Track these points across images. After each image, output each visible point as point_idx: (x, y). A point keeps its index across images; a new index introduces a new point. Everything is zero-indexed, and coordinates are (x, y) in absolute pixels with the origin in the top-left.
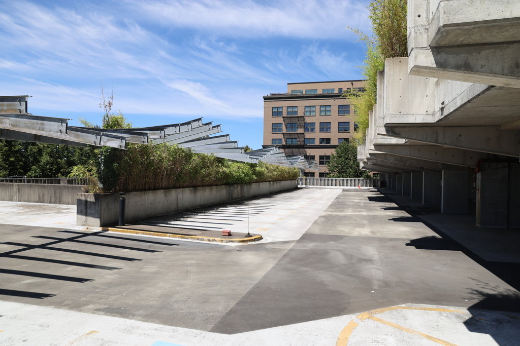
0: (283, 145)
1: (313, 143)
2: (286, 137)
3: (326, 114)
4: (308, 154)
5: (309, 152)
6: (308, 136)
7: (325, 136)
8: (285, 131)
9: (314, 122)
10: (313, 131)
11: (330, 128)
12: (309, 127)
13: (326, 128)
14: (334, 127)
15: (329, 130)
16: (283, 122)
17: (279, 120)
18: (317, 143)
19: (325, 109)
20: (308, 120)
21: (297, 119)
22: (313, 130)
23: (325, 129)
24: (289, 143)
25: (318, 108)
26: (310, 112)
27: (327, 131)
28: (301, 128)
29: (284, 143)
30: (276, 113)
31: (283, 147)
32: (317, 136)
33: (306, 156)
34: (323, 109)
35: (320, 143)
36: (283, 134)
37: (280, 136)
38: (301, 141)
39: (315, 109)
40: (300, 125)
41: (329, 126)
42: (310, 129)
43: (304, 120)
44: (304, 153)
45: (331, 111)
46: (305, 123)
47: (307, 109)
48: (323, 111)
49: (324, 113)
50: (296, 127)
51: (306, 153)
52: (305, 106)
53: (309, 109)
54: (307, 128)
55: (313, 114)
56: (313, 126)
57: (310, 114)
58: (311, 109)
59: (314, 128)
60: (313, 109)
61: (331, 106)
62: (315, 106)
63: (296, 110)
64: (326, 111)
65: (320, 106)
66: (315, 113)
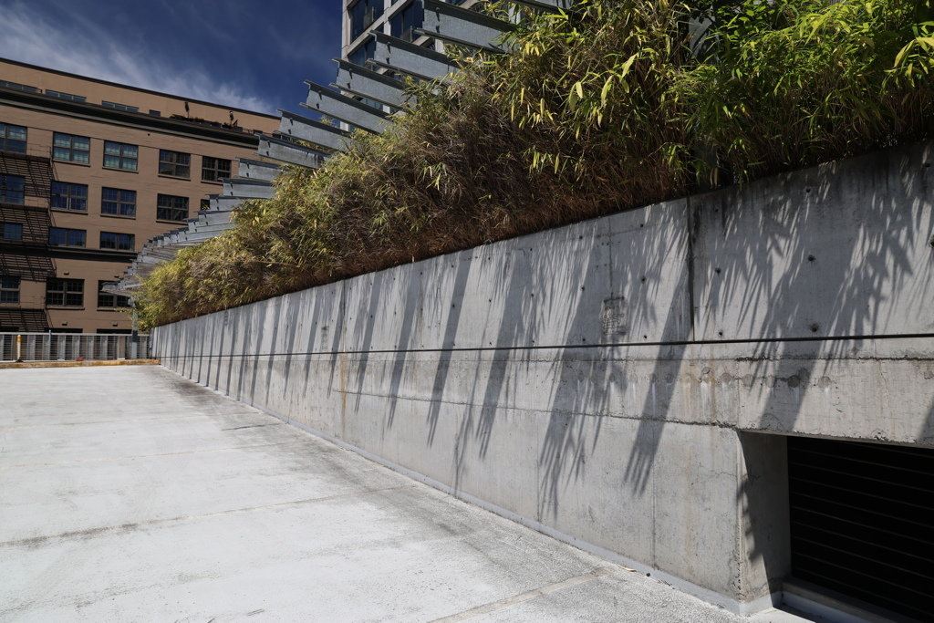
1: (81, 244)
3: (121, 166)
4: (60, 275)
5: (66, 268)
6: (62, 220)
7: (116, 225)
9: (83, 183)
10: (78, 208)
11: (133, 207)
12: (72, 196)
13: (122, 205)
15: (129, 211)
19: (121, 155)
20: (64, 173)
21: (24, 163)
22: (79, 205)
23: (118, 208)
25: (97, 148)
26: (72, 151)
27: (122, 213)
28: (38, 194)
32: (93, 223)
33: (55, 278)
34: (115, 151)
35: (103, 244)
38: (36, 231)
39: (87, 146)
40: (34, 185)
41: (132, 201)
42: (69, 201)
43: (50, 170)
44: (45, 270)
45: (136, 160)
46: (53, 181)
47: (63, 142)
48: (114, 157)
49: (117, 164)
50: (21, 188)
51: (53, 271)
52: (55, 132)
53: (69, 143)
54: (58, 195)
55: (81, 158)
56: (79, 194)
57: (71, 158)
58: (77, 144)
59: (84, 201)
60: (82, 145)
61: (137, 146)
62: (89, 138)
63: (23, 137)
64: (122, 159)
65: (105, 141)
66: (86, 159)
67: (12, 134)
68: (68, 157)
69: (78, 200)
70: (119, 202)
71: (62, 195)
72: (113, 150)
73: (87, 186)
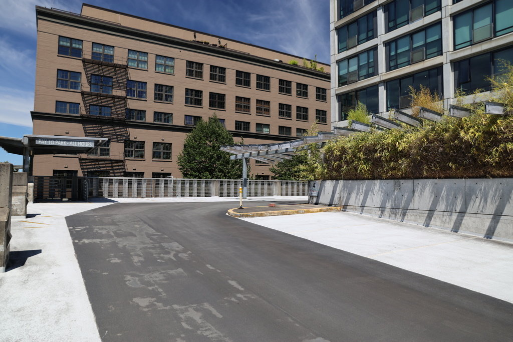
0: (82, 116)
1: (143, 119)
2: (90, 100)
3: (165, 70)
4: (132, 139)
5: (135, 134)
6: (133, 104)
7: (162, 107)
8: (86, 88)
9: (145, 81)
10: (142, 97)
11: (172, 96)
12: (136, 89)
13: (166, 95)
14: (179, 95)
15: (170, 98)
16: (82, 71)
17: (74, 65)
18: (149, 118)
19: (165, 63)
20: (134, 75)
21: (112, 69)
22: (142, 95)
23: (164, 97)
24: (95, 113)
25: (152, 59)
26: (138, 62)
27: (166, 100)
28: (119, 88)
29: (84, 112)
30: (68, 49)
31: (82, 120)
32: (150, 106)
33: (129, 140)
34: (162, 62)
35: (154, 120)
36: (83, 93)
37: (76, 98)
38: (119, 111)
39: (146, 58)
40: (118, 82)
41: (171, 93)
42: (136, 92)
43: (126, 73)
44: (124, 136)
45: (173, 67)
46: (128, 80)
47: (133, 56)
48: (161, 65)
49: (163, 70)
50: (111, 84)
51: (128, 137)
52: (129, 50)
53: (136, 57)
54: (131, 89)
55: (143, 66)
56: (142, 88)
57: (138, 66)
58: (140, 57)
59: (145, 92)
60: (143, 58)
61: (174, 58)
62: (148, 53)
63: (112, 53)
64: (166, 66)
65: (157, 55)
66: (146, 66)
67: (106, 51)
68: (136, 65)
69: (142, 92)
70: (164, 93)
71: (133, 89)
72: (160, 61)
73: (146, 83)
